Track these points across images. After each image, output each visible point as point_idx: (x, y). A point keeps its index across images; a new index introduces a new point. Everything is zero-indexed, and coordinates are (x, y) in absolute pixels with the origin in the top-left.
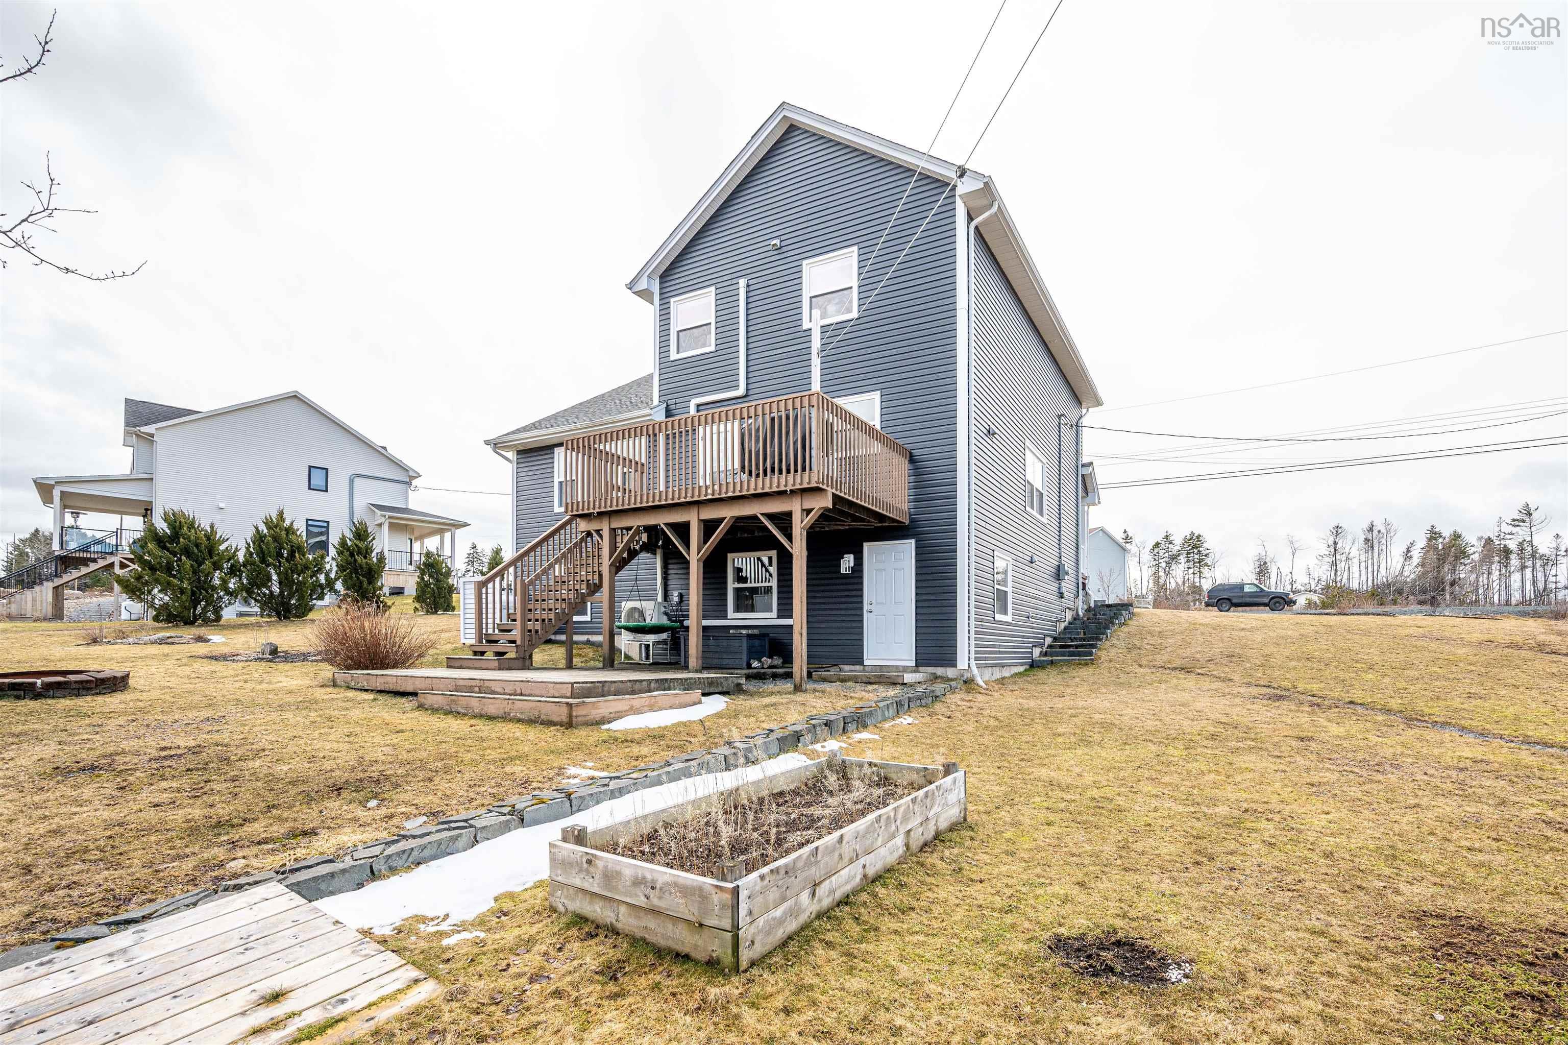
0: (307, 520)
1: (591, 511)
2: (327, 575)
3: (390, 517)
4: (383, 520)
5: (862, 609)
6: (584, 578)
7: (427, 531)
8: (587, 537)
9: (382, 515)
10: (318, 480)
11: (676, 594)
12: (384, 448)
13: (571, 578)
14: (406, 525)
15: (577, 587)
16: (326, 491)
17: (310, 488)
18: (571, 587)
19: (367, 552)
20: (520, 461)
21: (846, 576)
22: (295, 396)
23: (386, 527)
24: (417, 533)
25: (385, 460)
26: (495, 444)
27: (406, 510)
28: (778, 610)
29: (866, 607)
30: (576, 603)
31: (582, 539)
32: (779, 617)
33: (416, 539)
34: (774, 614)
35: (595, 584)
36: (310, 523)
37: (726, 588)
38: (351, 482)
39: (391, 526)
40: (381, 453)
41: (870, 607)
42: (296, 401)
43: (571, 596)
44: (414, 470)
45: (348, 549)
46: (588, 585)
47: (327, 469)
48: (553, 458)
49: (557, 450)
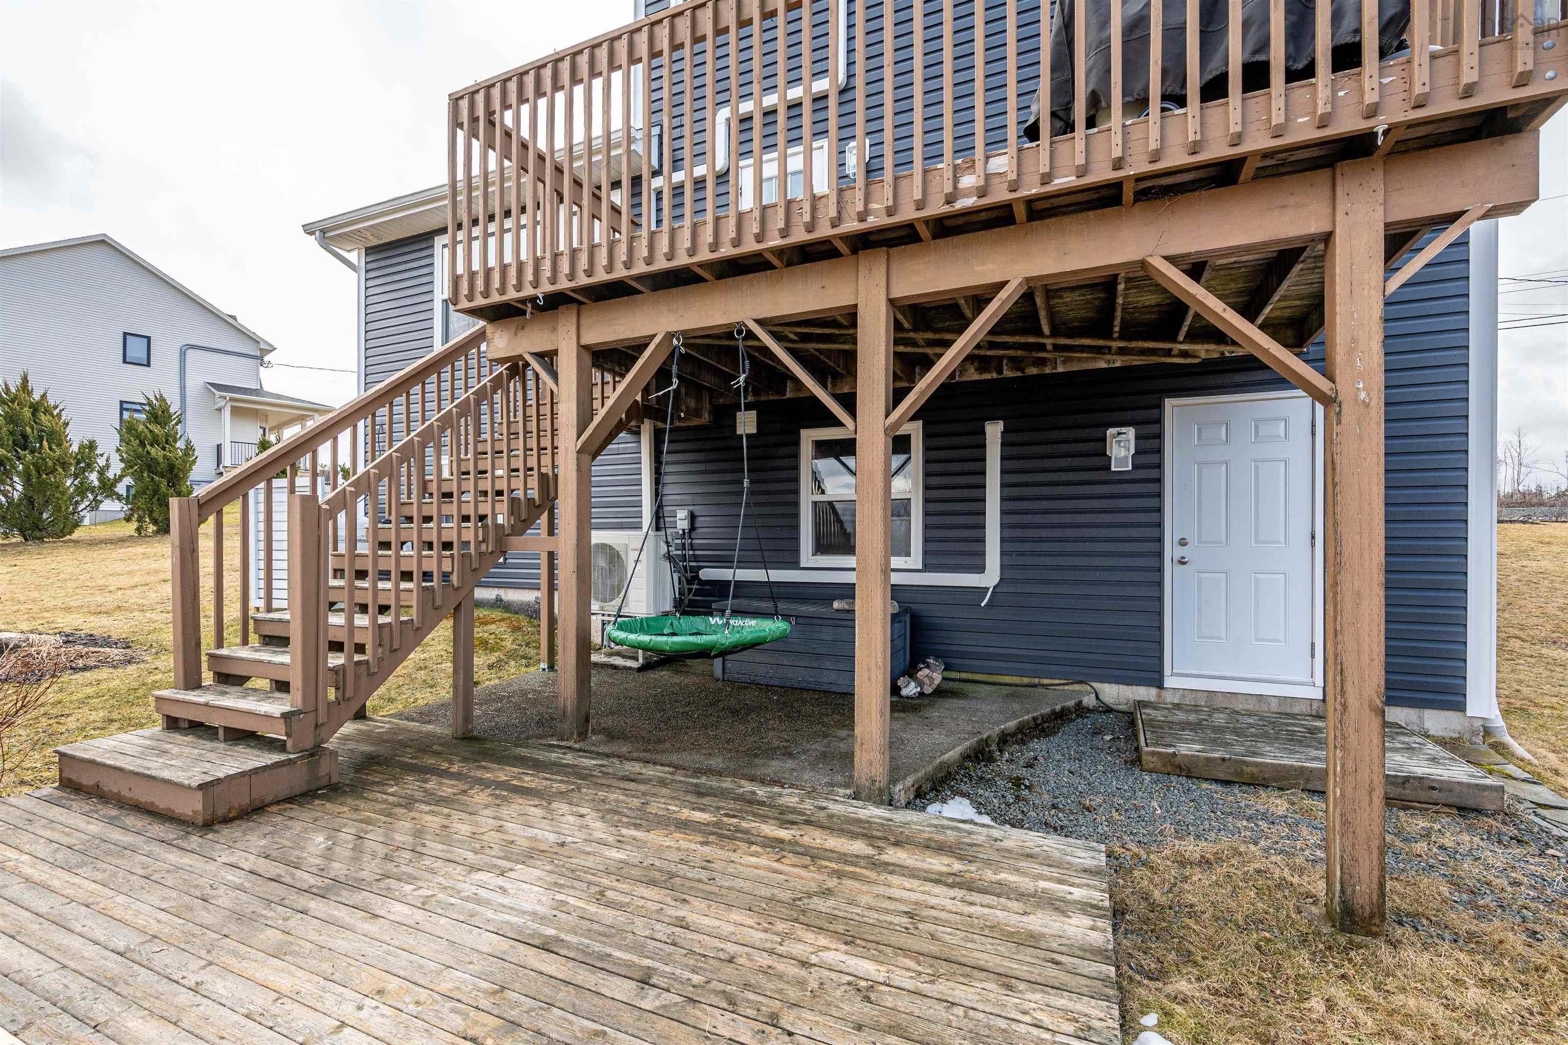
0: (122, 402)
1: (528, 291)
2: (102, 473)
3: (232, 399)
4: (223, 403)
5: (1160, 555)
6: (502, 485)
7: (287, 418)
8: (511, 377)
9: (221, 397)
10: (137, 350)
11: (682, 514)
12: (234, 318)
13: (469, 485)
14: (257, 410)
15: (485, 509)
16: (148, 365)
17: (125, 362)
18: (469, 510)
19: (169, 440)
20: (370, 266)
21: (1122, 479)
22: (103, 241)
23: (227, 413)
24: (272, 422)
25: (234, 333)
26: (324, 232)
27: (258, 392)
28: (925, 553)
29: (1170, 551)
30: (481, 555)
31: (497, 383)
32: (927, 567)
33: (271, 429)
34: (915, 559)
35: (530, 501)
36: (125, 406)
37: (796, 504)
38: (183, 355)
39: (235, 411)
40: (229, 323)
41: (1179, 552)
42: (103, 247)
43: (469, 535)
44: (266, 342)
45: (137, 437)
46: (514, 503)
47: (149, 338)
48: (432, 255)
49: (440, 241)
